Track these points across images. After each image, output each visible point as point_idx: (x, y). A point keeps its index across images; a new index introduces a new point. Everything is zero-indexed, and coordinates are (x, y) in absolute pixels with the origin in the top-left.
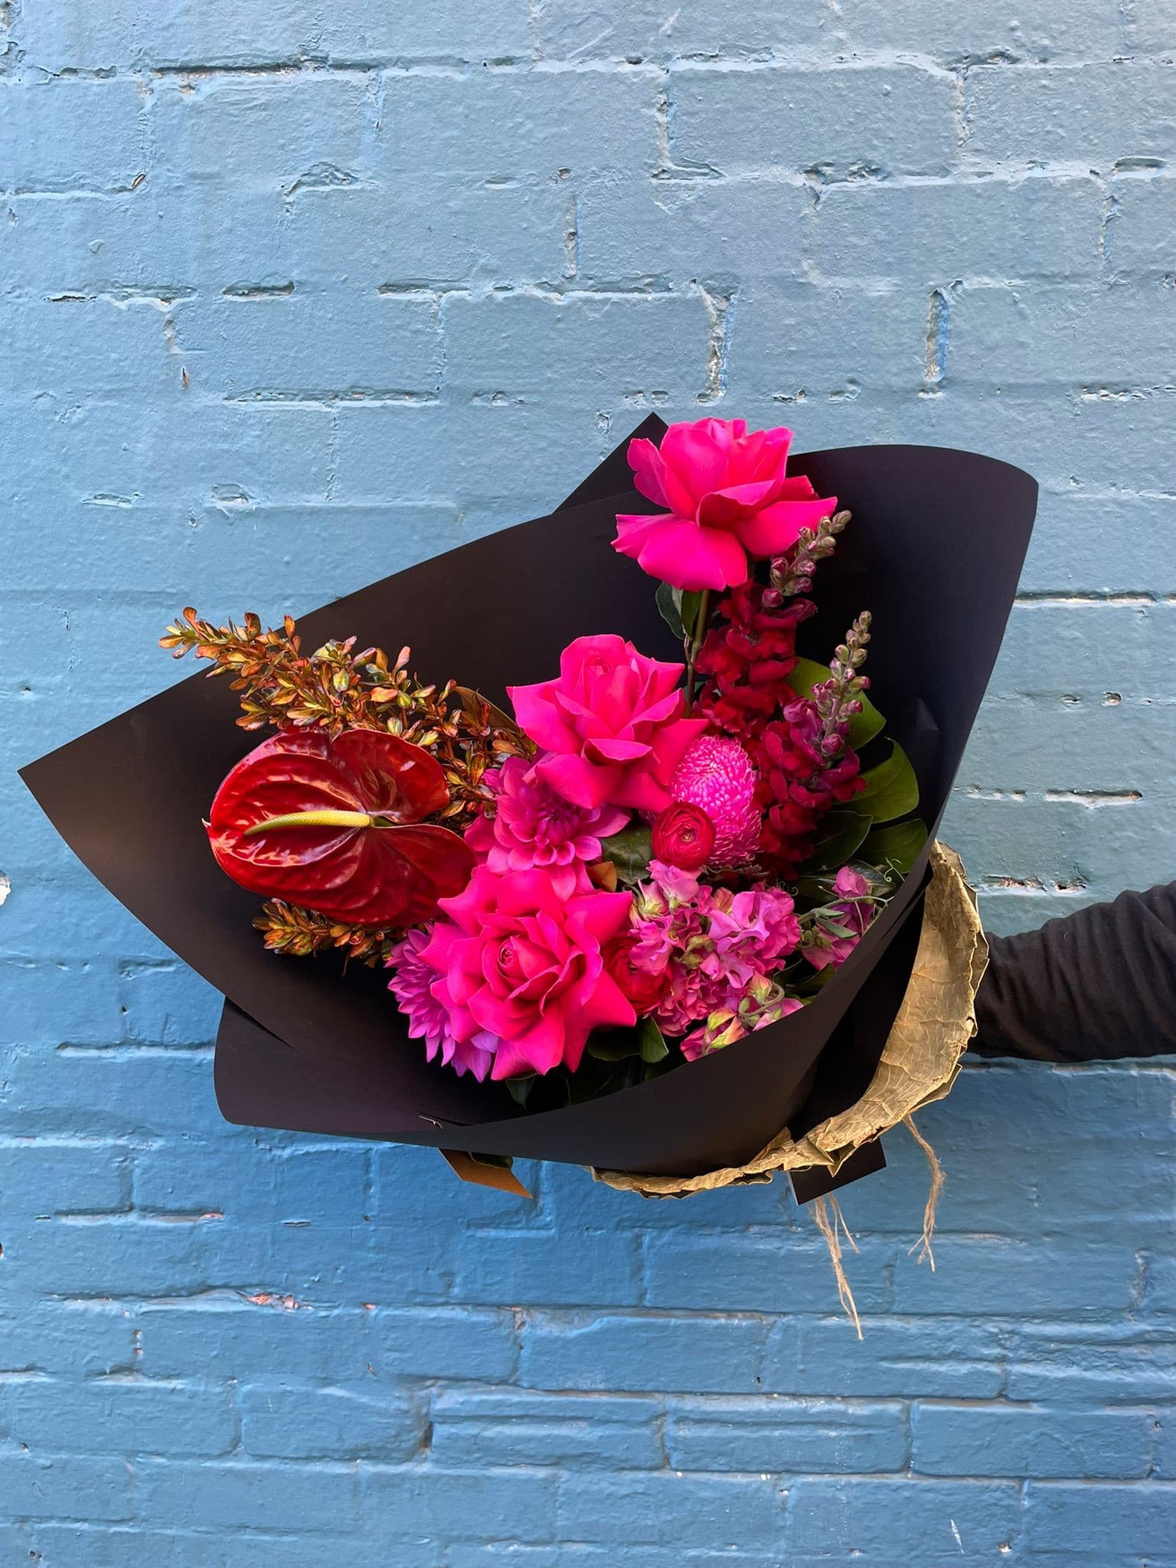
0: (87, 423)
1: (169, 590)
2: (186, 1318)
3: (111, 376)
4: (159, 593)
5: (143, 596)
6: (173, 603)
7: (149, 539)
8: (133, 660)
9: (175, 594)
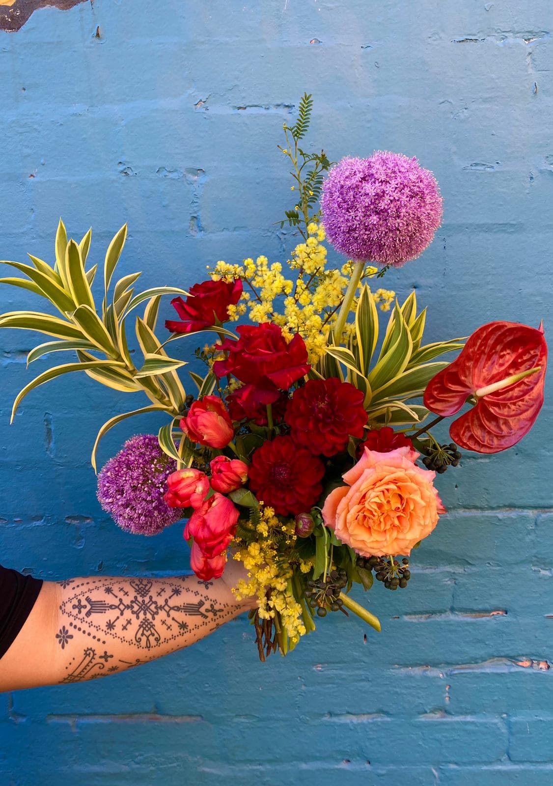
0: (470, 119)
1: (512, 222)
2: (479, 677)
3: (488, 89)
4: (506, 224)
5: (495, 226)
6: (512, 230)
7: (502, 190)
8: (484, 267)
9: (515, 225)
